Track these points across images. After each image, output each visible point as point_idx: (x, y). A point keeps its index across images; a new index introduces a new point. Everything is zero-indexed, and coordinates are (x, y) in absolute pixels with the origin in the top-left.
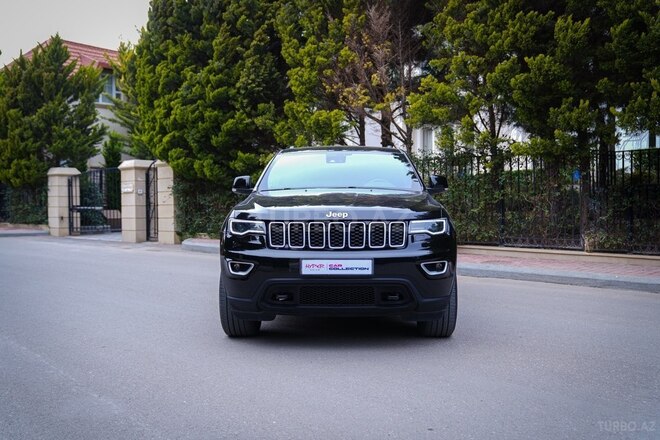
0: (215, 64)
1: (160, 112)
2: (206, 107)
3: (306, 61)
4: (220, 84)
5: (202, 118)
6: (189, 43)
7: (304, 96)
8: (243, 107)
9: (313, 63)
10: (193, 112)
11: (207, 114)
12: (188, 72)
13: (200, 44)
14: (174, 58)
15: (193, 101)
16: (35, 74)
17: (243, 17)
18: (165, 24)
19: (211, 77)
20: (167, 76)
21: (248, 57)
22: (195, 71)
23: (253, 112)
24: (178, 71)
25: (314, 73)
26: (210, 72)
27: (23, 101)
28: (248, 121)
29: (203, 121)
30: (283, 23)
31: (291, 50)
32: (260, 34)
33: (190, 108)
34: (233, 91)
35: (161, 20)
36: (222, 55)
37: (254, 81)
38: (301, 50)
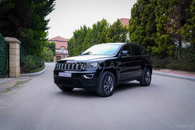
0: (142, 24)
1: (132, 36)
2: (140, 35)
3: (160, 22)
4: (143, 29)
5: (139, 38)
6: (137, 19)
7: (159, 31)
8: (148, 35)
9: (161, 22)
10: (138, 37)
11: (140, 37)
12: (137, 27)
13: (139, 19)
14: (135, 23)
15: (138, 34)
16: (113, 29)
17: (148, 11)
18: (133, 15)
19: (141, 27)
20: (133, 28)
21: (149, 21)
22: (138, 26)
23: (151, 36)
24: (135, 26)
25: (161, 25)
26: (141, 26)
27: (110, 35)
28: (149, 38)
29: (140, 39)
30: (156, 12)
31: (157, 19)
32: (151, 15)
33: (137, 35)
34: (146, 31)
35: (132, 14)
36: (143, 22)
37: (150, 28)
38: (159, 19)
